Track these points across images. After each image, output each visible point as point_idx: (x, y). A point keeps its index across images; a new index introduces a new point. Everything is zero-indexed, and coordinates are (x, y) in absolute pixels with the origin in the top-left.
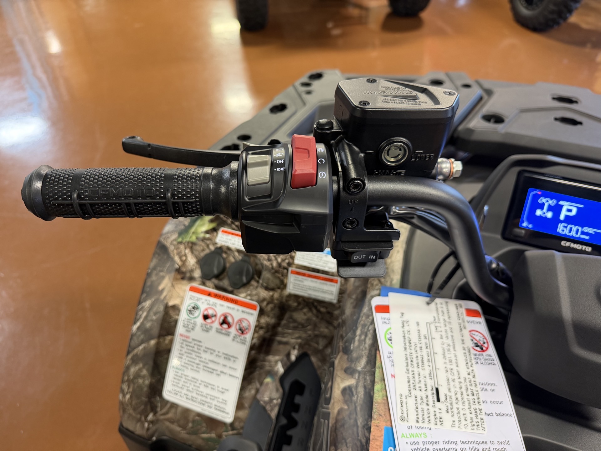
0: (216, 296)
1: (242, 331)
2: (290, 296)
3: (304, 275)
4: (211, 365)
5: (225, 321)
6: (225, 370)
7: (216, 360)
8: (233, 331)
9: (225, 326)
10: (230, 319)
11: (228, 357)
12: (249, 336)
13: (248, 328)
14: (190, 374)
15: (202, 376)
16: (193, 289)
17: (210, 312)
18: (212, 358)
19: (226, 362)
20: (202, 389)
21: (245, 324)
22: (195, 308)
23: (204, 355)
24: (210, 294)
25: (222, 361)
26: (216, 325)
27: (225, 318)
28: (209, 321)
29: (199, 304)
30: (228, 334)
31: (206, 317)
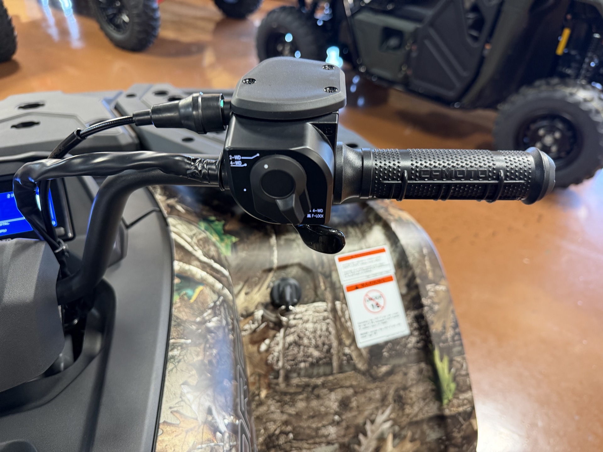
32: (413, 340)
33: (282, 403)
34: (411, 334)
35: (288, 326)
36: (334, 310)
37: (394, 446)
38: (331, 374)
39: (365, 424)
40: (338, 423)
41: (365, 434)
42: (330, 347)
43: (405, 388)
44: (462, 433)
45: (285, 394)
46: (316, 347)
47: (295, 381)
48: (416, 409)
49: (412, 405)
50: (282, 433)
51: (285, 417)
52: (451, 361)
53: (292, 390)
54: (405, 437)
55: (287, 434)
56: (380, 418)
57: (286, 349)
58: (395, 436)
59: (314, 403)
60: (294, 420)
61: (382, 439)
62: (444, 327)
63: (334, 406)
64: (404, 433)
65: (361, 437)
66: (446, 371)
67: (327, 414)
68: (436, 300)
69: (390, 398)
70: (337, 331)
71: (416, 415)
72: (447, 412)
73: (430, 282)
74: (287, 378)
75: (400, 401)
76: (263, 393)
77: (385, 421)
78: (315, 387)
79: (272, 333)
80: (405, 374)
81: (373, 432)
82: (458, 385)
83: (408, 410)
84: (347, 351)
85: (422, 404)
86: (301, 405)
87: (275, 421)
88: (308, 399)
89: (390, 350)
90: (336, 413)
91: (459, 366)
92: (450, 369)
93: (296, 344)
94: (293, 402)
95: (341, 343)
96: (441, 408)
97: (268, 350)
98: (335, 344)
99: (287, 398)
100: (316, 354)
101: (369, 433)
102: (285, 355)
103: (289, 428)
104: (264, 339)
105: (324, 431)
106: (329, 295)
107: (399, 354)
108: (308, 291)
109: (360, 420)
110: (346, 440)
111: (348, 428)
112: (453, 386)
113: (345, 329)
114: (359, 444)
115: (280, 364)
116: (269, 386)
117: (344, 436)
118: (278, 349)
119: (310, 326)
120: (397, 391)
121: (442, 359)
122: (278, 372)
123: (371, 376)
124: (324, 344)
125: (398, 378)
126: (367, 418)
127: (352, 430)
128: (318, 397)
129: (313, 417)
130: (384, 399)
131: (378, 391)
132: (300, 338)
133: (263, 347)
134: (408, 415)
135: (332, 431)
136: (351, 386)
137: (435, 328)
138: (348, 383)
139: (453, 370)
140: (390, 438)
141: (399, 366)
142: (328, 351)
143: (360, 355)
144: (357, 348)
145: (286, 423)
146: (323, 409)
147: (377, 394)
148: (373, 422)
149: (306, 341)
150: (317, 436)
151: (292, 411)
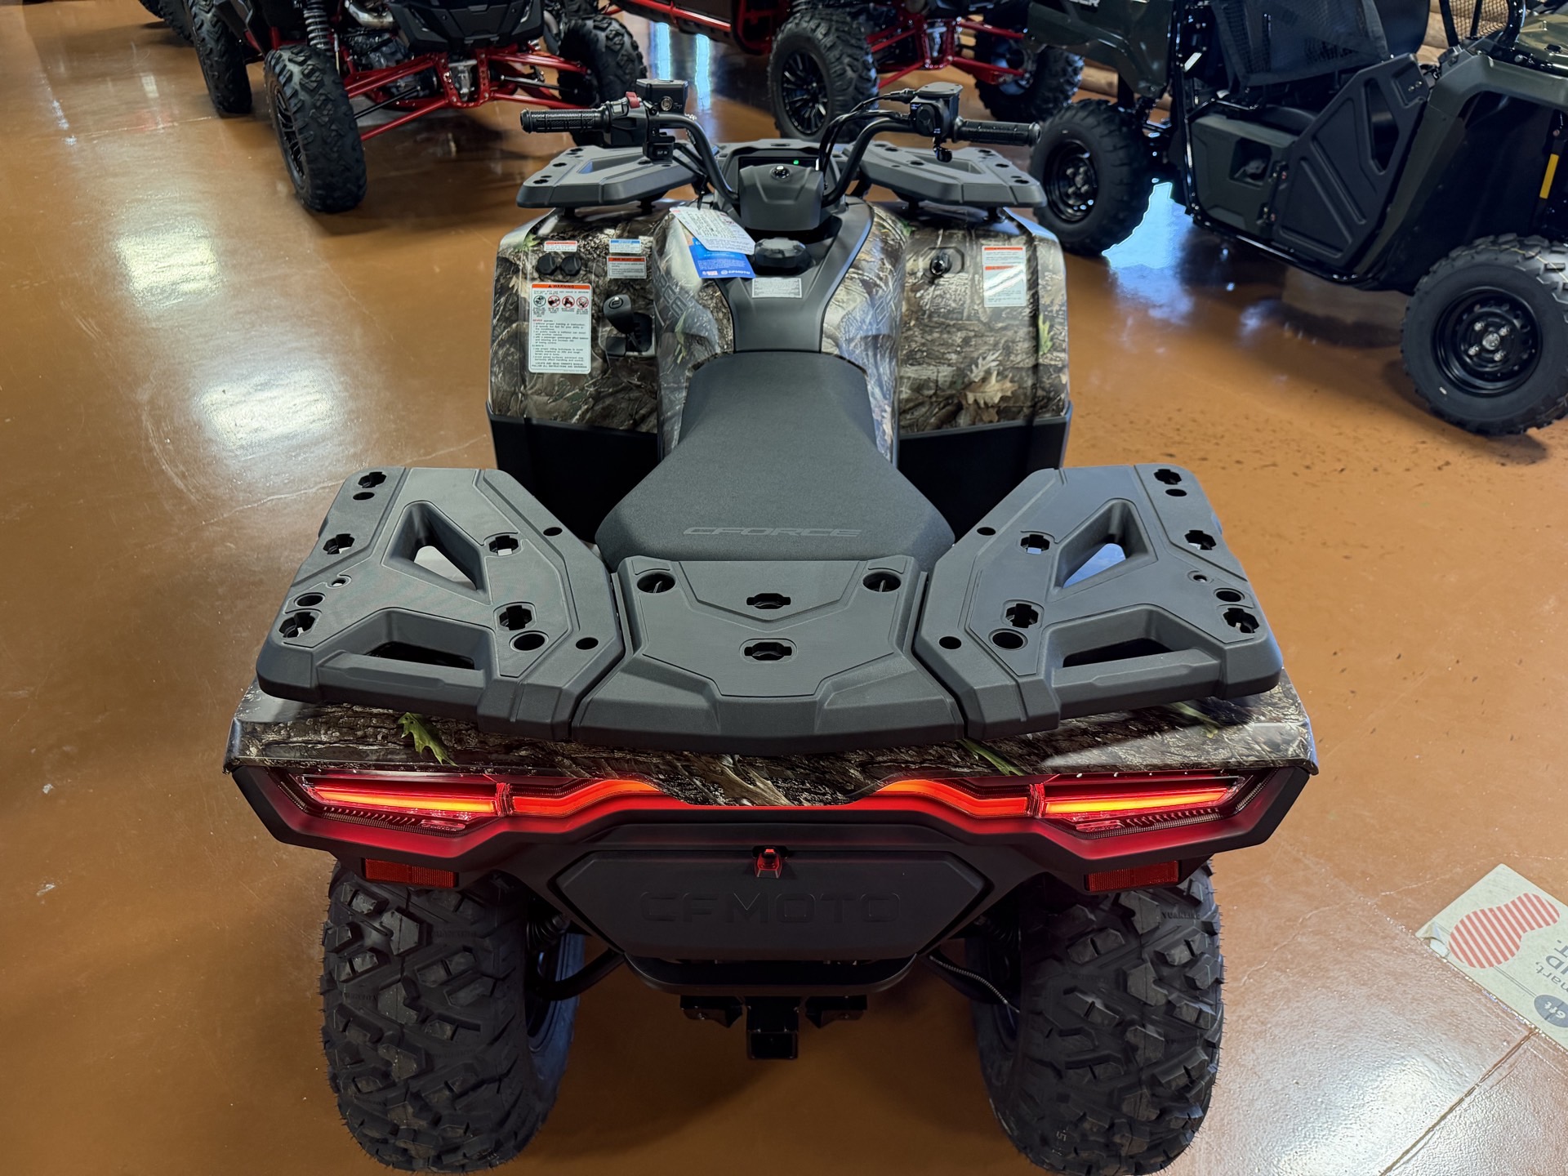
0: (555, 286)
1: (583, 305)
2: (611, 281)
3: (618, 260)
4: (564, 335)
5: (567, 302)
6: (576, 336)
7: (568, 330)
8: (576, 307)
9: (568, 305)
10: (571, 300)
11: (576, 326)
12: (589, 308)
13: (587, 302)
14: (549, 346)
15: (559, 345)
16: (534, 286)
17: (554, 299)
18: (565, 329)
19: (575, 330)
20: (561, 355)
21: (583, 300)
22: (541, 298)
23: (556, 329)
24: (550, 286)
25: (572, 330)
26: (561, 306)
27: (567, 299)
28: (554, 305)
29: (543, 295)
30: (572, 310)
31: (551, 303)
32: (1028, 310)
33: (924, 332)
34: (1027, 306)
35: (938, 285)
36: (973, 279)
37: (997, 381)
38: (961, 319)
39: (978, 358)
40: (959, 353)
41: (977, 366)
42: (964, 303)
43: (1013, 342)
44: (1050, 381)
45: (927, 326)
46: (955, 301)
47: (935, 319)
48: (1019, 358)
49: (1017, 355)
50: (919, 350)
51: (923, 341)
52: (1051, 327)
53: (932, 324)
54: (1006, 377)
55: (923, 352)
56: (990, 358)
57: (933, 298)
58: (998, 374)
59: (945, 336)
60: (929, 344)
61: (988, 373)
62: (1052, 302)
63: (959, 341)
64: (1006, 373)
65: (973, 367)
66: (1046, 332)
67: (952, 345)
68: (1050, 283)
69: (1001, 345)
70: (972, 292)
71: (1018, 363)
72: (1041, 361)
73: (1049, 271)
74: (930, 316)
75: (1008, 350)
76: (912, 323)
77: (993, 361)
78: (949, 325)
79: (926, 287)
80: (1016, 332)
81: (983, 365)
82: (1054, 345)
83: (1012, 358)
84: (976, 307)
85: (1024, 356)
86: (936, 335)
87: (916, 342)
88: (941, 332)
89: (1008, 313)
90: (959, 346)
91: (1058, 332)
92: (1049, 333)
93: (941, 296)
94: (931, 333)
95: (973, 301)
96: (1037, 359)
97: (921, 297)
98: (968, 301)
99: (928, 329)
100: (953, 305)
101: (980, 366)
102: (932, 302)
103: (925, 349)
104: (919, 290)
105: (948, 356)
106: (971, 270)
107: (1015, 318)
108: (957, 265)
109: (975, 355)
110: (962, 366)
111: (965, 358)
112: (1049, 344)
113: (978, 294)
114: (971, 371)
115: (928, 307)
116: (917, 319)
117: (962, 363)
118: (927, 298)
119: (953, 287)
120: (1006, 342)
121: (1044, 323)
122: (925, 312)
123: (989, 327)
124: (960, 300)
125: (1010, 333)
126: (980, 354)
127: (968, 360)
128: (949, 332)
129: (942, 345)
130: (996, 345)
131: (992, 339)
132: (945, 293)
133: (918, 295)
134: (1012, 361)
135: (954, 357)
136: (973, 330)
137: (1044, 300)
138: (972, 328)
139: (1052, 333)
140: (995, 373)
141: (1013, 325)
142: (962, 305)
143: (985, 312)
144: (985, 308)
145: (923, 345)
146: (950, 341)
147: (991, 340)
148: (984, 359)
149: (948, 296)
150: (943, 358)
151: (929, 338)
